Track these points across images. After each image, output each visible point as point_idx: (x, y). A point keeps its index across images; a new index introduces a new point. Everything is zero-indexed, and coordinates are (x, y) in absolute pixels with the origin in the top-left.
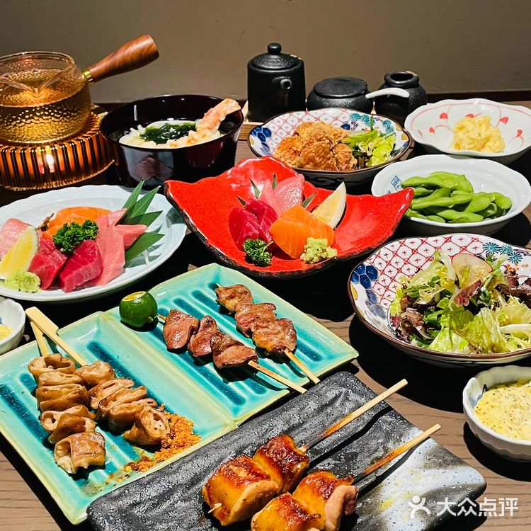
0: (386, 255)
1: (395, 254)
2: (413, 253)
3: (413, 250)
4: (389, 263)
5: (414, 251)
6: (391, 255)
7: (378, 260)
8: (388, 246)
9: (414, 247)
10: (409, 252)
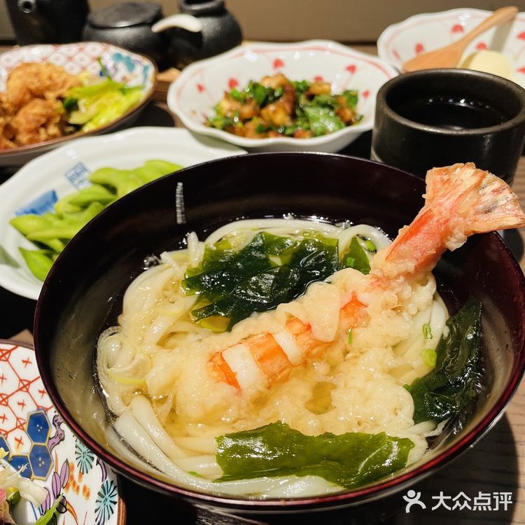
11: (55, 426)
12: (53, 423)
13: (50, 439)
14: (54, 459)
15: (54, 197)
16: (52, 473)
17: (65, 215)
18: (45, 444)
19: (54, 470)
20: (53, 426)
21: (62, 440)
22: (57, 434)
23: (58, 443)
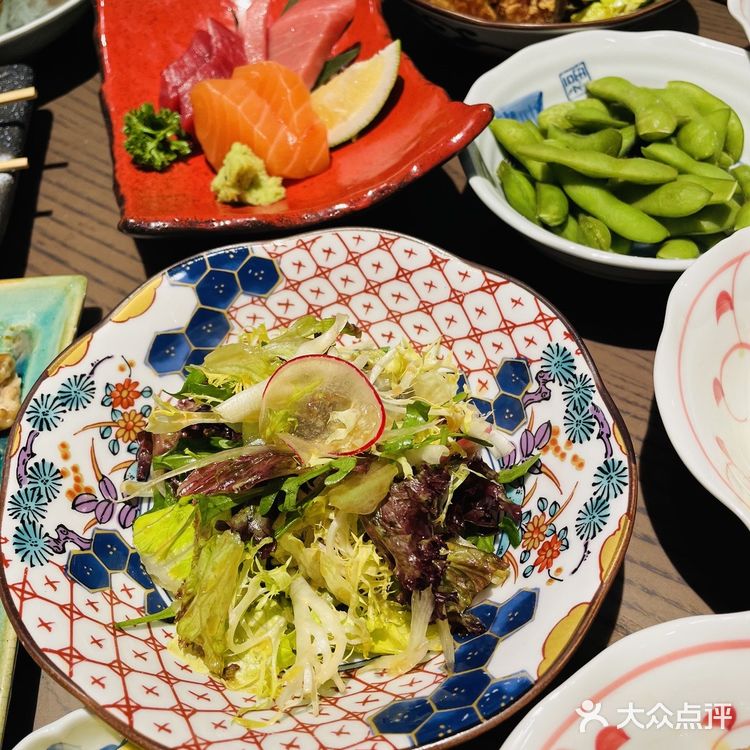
0: (329, 251)
1: (354, 259)
2: (397, 277)
3: (400, 269)
4: (323, 273)
5: (403, 275)
6: (341, 255)
7: (301, 255)
8: (348, 233)
9: (408, 264)
10: (390, 270)
11: (539, 382)
12: (536, 378)
13: (527, 393)
14: (529, 417)
15: (538, 102)
16: (523, 430)
17: (552, 131)
18: (520, 397)
19: (526, 427)
20: (535, 381)
21: (548, 399)
22: (540, 391)
23: (539, 401)
